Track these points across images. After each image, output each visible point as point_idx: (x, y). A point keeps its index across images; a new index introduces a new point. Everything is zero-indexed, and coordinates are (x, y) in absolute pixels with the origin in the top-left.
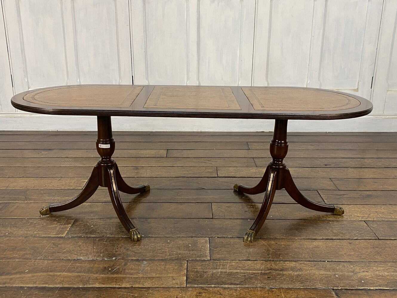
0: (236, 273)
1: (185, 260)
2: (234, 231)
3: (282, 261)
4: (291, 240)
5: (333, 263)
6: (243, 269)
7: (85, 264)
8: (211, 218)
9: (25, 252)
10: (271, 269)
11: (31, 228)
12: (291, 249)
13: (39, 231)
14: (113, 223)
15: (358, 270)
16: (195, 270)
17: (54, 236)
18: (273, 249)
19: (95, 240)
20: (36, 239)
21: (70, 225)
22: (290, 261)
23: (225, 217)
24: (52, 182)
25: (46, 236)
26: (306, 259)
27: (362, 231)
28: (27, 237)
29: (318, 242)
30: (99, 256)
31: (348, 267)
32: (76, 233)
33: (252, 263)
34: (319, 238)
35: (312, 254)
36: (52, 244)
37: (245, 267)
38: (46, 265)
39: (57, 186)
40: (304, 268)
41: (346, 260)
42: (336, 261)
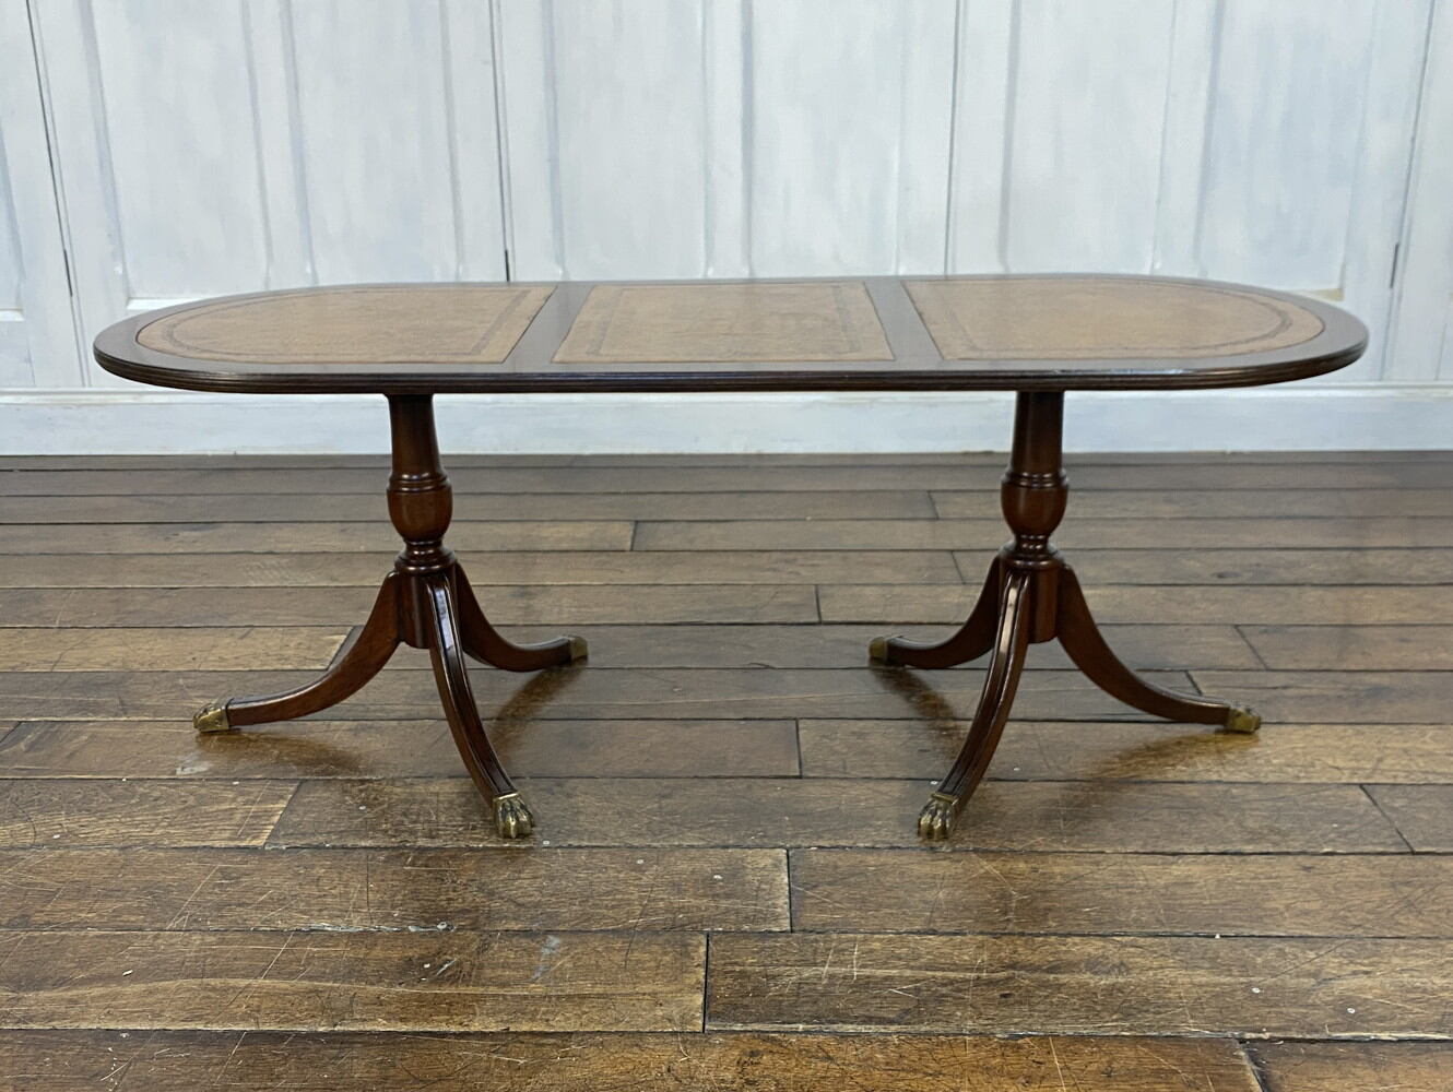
0: (886, 978)
1: (702, 932)
2: (880, 823)
3: (1055, 934)
4: (1088, 855)
5: (1244, 944)
6: (912, 964)
7: (337, 946)
8: (796, 777)
9: (122, 905)
10: (1013, 966)
11: (142, 815)
12: (1087, 890)
13: (170, 825)
14: (437, 794)
15: (1333, 968)
16: (738, 969)
17: (223, 844)
18: (1022, 892)
19: (373, 858)
20: (161, 854)
21: (283, 804)
22: (1084, 935)
23: (848, 770)
24: (214, 646)
25: (197, 844)
26: (1143, 927)
27: (1349, 823)
28: (130, 847)
29: (1188, 864)
30: (387, 917)
31: (1296, 957)
32: (303, 834)
33: (944, 943)
34: (1194, 851)
35: (1168, 908)
36: (219, 874)
37: (920, 956)
38: (196, 952)
39: (236, 658)
40: (1138, 960)
41: (1291, 932)
42: (1253, 936)
